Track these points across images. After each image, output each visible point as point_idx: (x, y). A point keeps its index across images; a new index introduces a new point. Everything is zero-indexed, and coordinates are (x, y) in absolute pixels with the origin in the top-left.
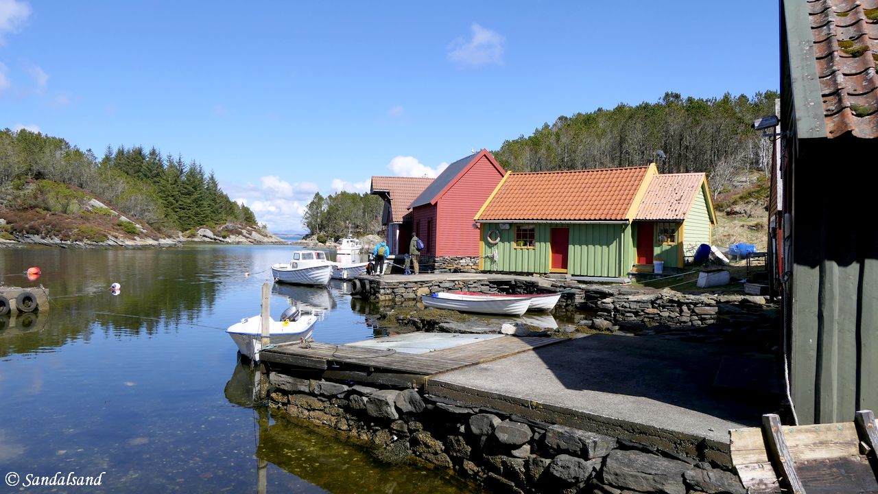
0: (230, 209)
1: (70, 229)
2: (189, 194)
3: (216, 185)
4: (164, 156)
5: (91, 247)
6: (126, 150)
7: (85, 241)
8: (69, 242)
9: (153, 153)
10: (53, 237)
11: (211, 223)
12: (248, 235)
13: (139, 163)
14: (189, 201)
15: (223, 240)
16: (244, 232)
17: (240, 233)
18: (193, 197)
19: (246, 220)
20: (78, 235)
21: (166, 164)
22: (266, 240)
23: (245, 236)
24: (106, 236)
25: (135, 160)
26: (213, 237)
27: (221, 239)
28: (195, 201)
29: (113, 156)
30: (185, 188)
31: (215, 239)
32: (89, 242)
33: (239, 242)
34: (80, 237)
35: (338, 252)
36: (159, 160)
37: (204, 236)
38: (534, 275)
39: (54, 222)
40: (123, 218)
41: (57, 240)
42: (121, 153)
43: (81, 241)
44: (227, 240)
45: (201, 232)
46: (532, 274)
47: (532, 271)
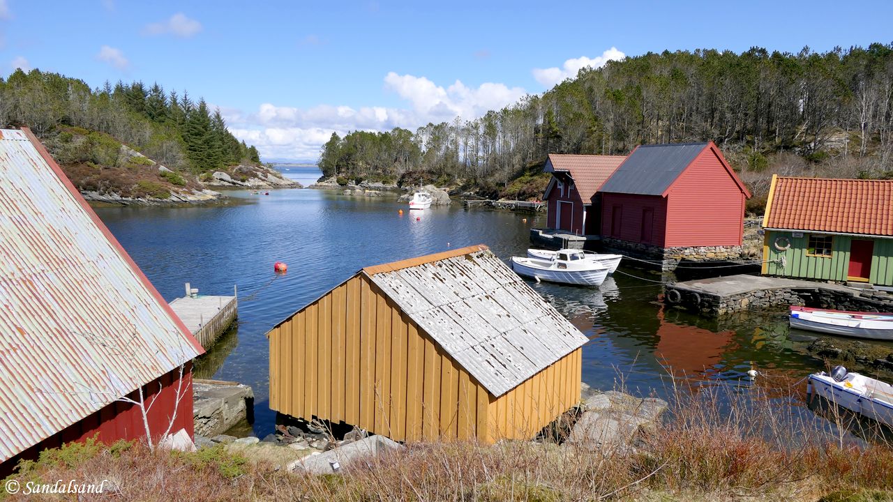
0: (236, 149)
1: (130, 184)
2: (199, 134)
3: (222, 124)
4: (167, 94)
5: (156, 203)
6: (124, 85)
7: (148, 197)
8: (130, 199)
9: (156, 89)
10: (112, 193)
11: (221, 164)
12: (263, 178)
13: (141, 101)
14: (200, 142)
15: (241, 183)
16: (260, 174)
17: (255, 176)
18: (204, 138)
19: (252, 159)
20: (139, 191)
21: (168, 100)
22: (283, 183)
23: (260, 179)
24: (168, 192)
25: (136, 97)
26: (230, 180)
27: (239, 182)
28: (207, 142)
29: (112, 92)
30: (195, 128)
31: (234, 183)
32: (152, 198)
33: (259, 186)
34: (143, 194)
35: (411, 207)
36: (162, 98)
37: (221, 180)
38: (829, 281)
39: (111, 178)
40: (162, 168)
41: (116, 197)
42: (119, 89)
43: (144, 197)
44: (246, 183)
45: (216, 175)
46: (826, 281)
47: (827, 278)
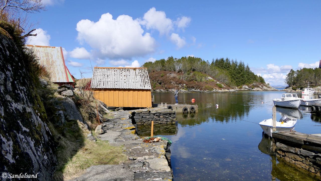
0: (254, 78)
1: (202, 87)
2: (239, 73)
3: (249, 69)
4: (231, 60)
5: (209, 92)
6: (218, 60)
8: (202, 91)
9: (227, 60)
10: (198, 89)
11: (247, 83)
12: (262, 88)
13: (222, 64)
14: (239, 76)
15: (252, 89)
16: (260, 86)
17: (259, 87)
18: (241, 74)
19: (261, 82)
20: (205, 88)
21: (231, 63)
22: (269, 89)
23: (260, 88)
24: (213, 89)
25: (221, 62)
26: (248, 88)
27: (251, 89)
28: (242, 75)
29: (215, 62)
30: (238, 71)
31: (249, 89)
32: (208, 91)
33: (258, 90)
34: (205, 89)
35: (302, 94)
36: (229, 62)
37: (245, 88)
39: (198, 85)
40: (218, 83)
41: (199, 90)
42: (217, 60)
43: (206, 90)
44: (254, 89)
45: (244, 87)
